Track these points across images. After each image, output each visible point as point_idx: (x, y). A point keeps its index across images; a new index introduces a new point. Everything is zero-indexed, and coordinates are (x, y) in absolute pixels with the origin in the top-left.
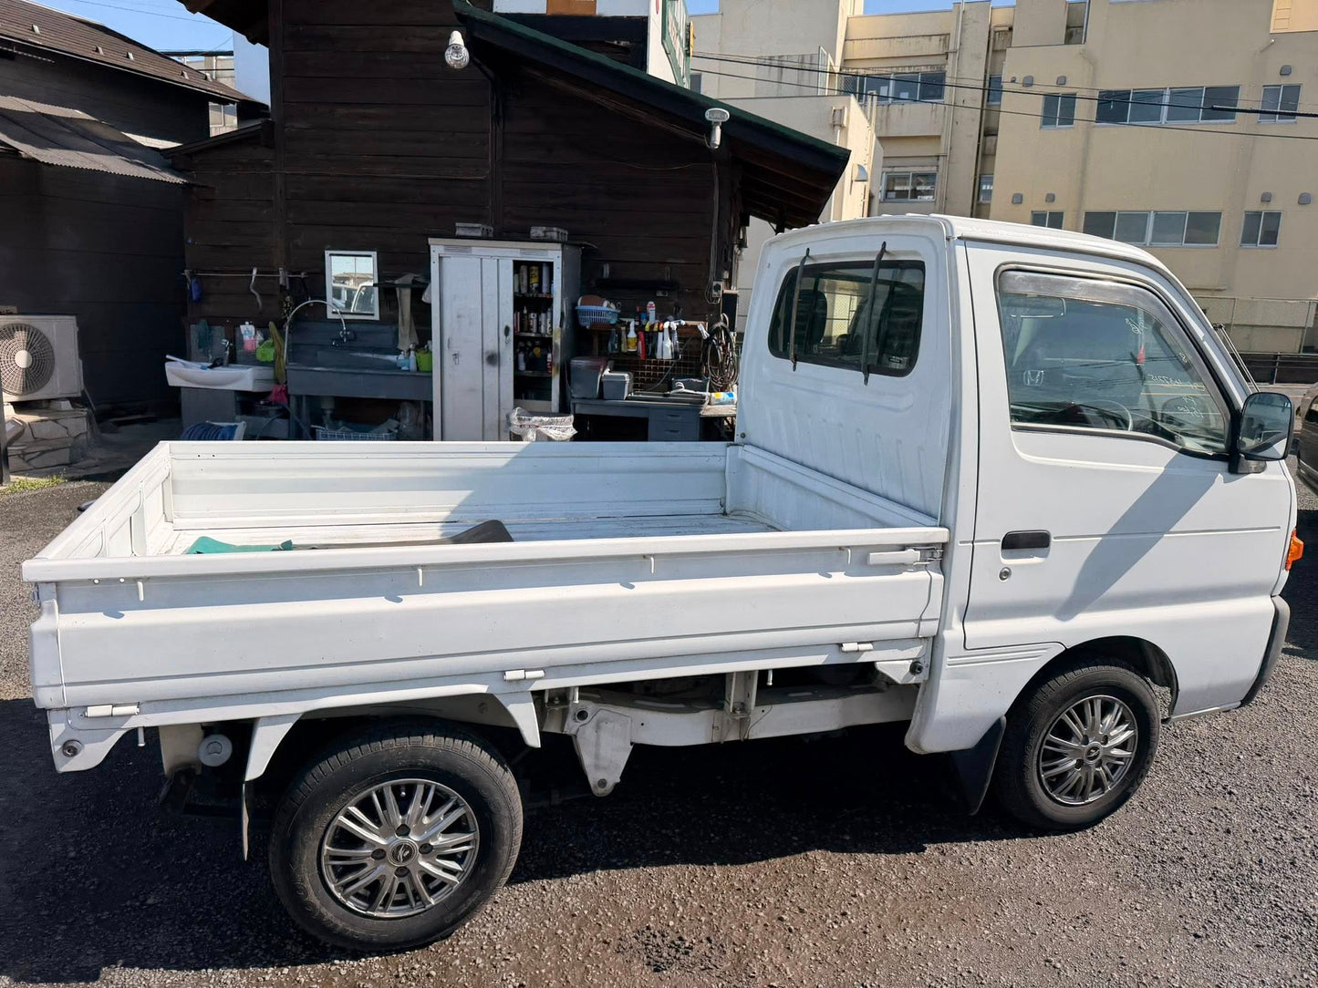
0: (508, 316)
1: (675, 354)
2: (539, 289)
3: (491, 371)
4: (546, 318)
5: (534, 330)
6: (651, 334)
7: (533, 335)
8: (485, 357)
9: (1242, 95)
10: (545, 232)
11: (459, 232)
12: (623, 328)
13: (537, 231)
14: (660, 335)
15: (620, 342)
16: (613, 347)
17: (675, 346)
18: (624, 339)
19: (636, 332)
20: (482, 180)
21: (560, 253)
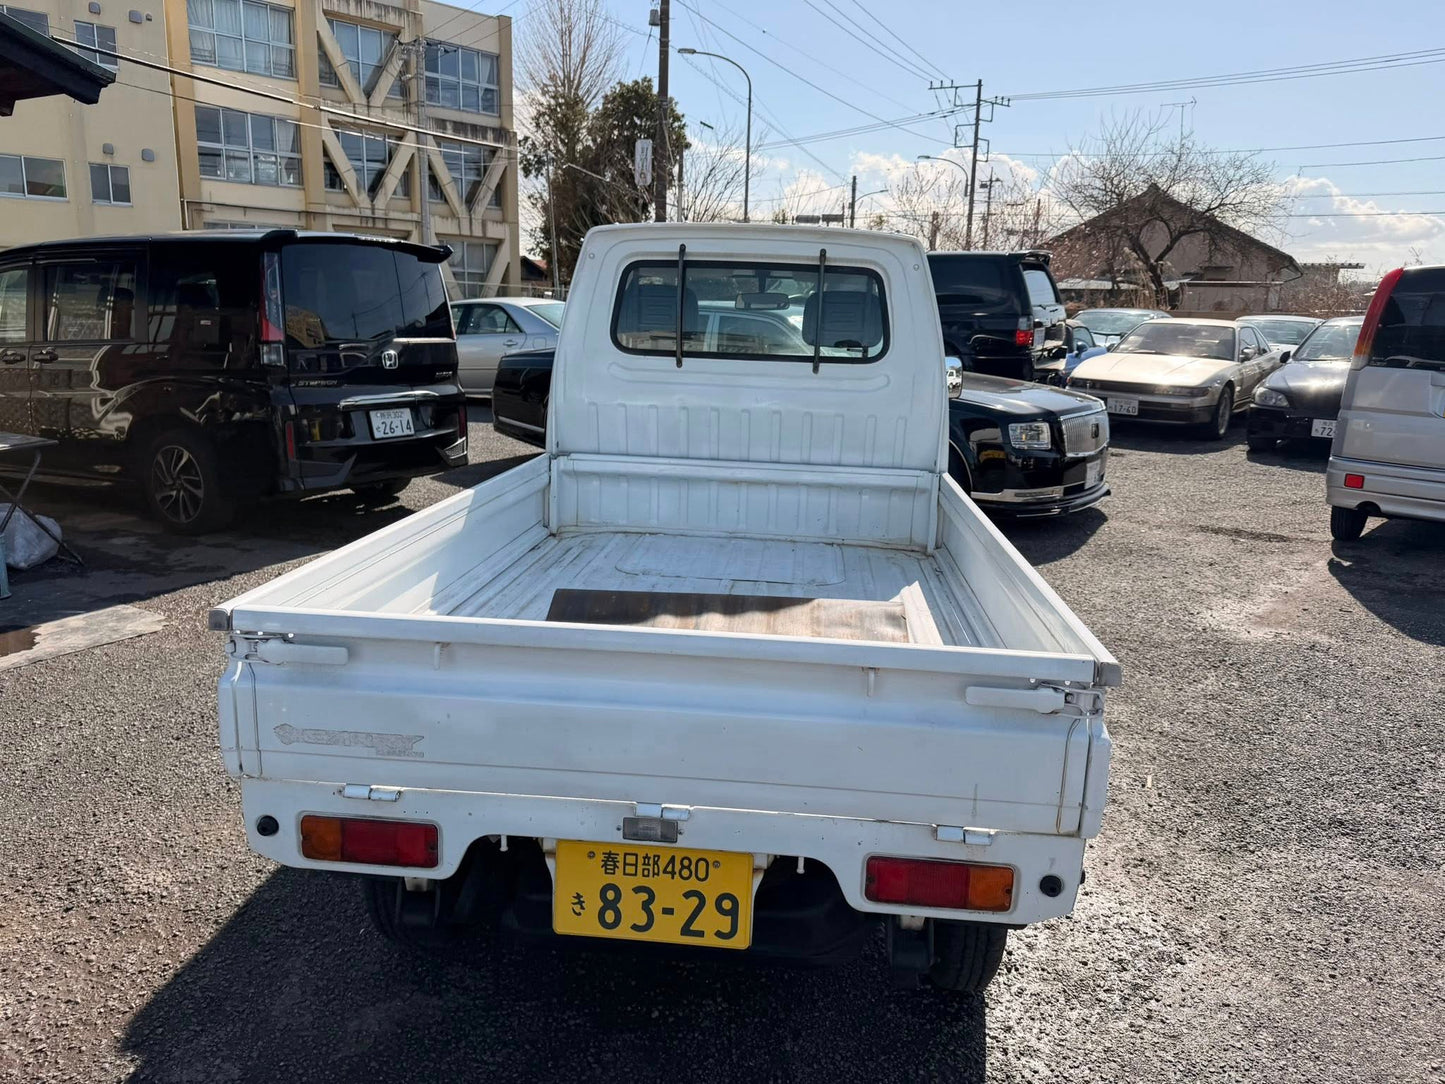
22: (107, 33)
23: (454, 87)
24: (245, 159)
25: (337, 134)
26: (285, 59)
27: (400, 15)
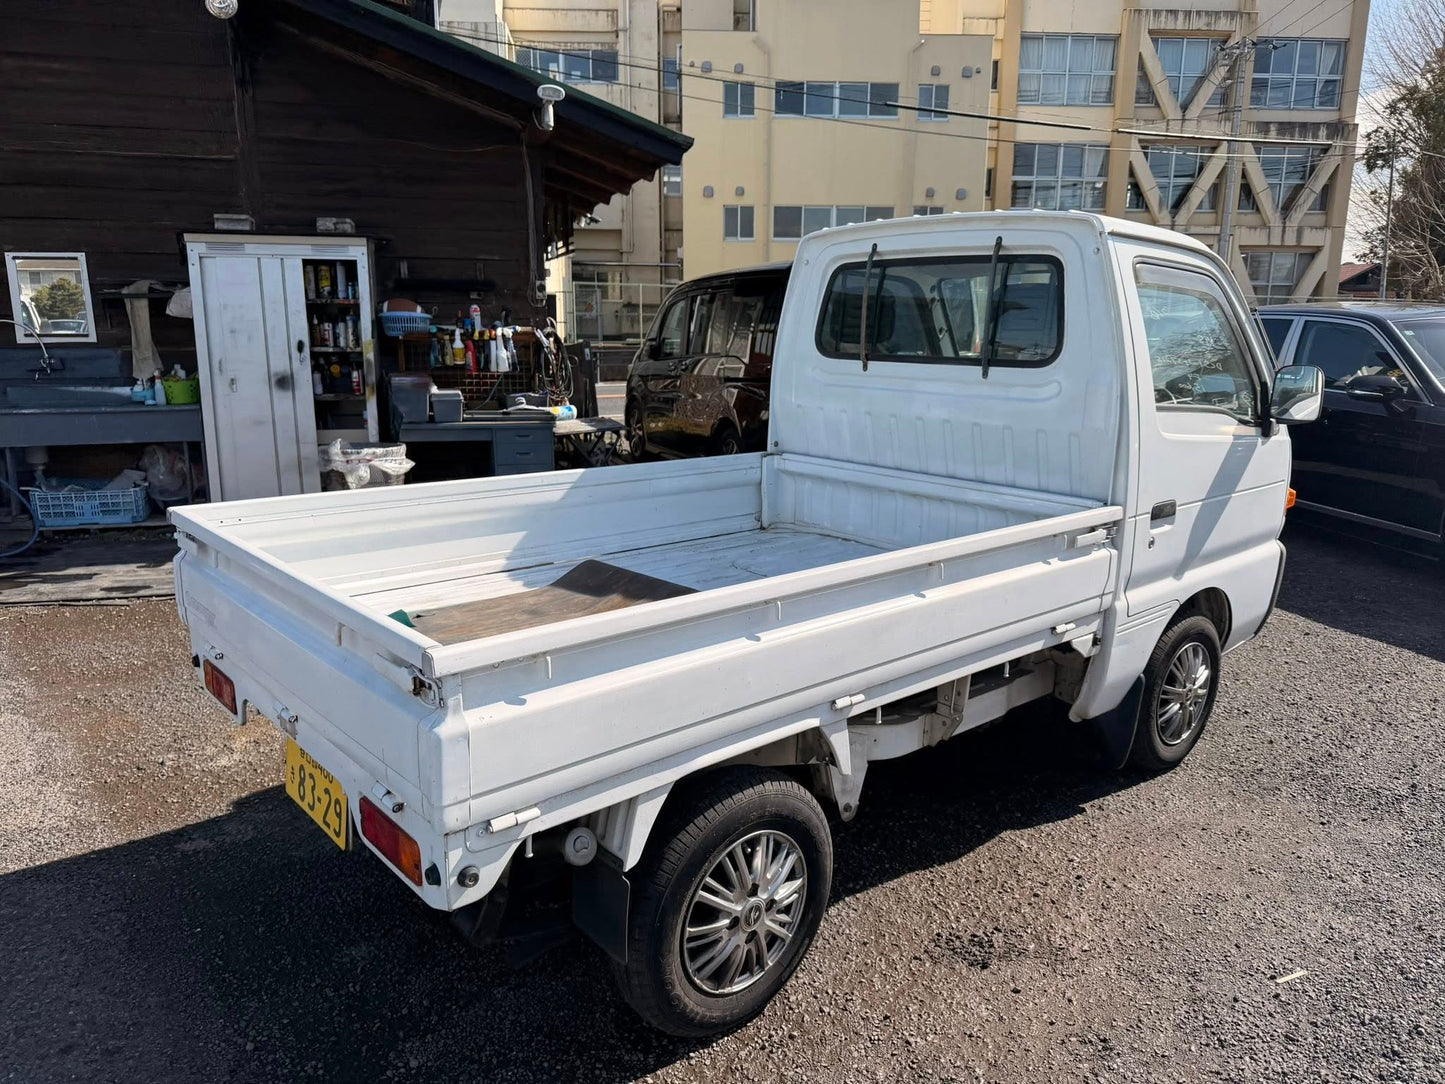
0: (301, 329)
1: (513, 365)
2: (334, 292)
3: (283, 399)
4: (346, 328)
5: (331, 343)
6: (481, 344)
7: (331, 350)
8: (273, 380)
9: (902, 91)
10: (334, 224)
11: (218, 225)
12: (447, 337)
13: (325, 223)
14: (493, 343)
15: (444, 355)
16: (436, 359)
17: (513, 356)
18: (448, 350)
19: (462, 340)
20: (230, 161)
21: (364, 249)
22: (943, 91)
23: (1286, 85)
24: (1054, 188)
25: (1146, 154)
26: (1105, 86)
27: (1232, 19)
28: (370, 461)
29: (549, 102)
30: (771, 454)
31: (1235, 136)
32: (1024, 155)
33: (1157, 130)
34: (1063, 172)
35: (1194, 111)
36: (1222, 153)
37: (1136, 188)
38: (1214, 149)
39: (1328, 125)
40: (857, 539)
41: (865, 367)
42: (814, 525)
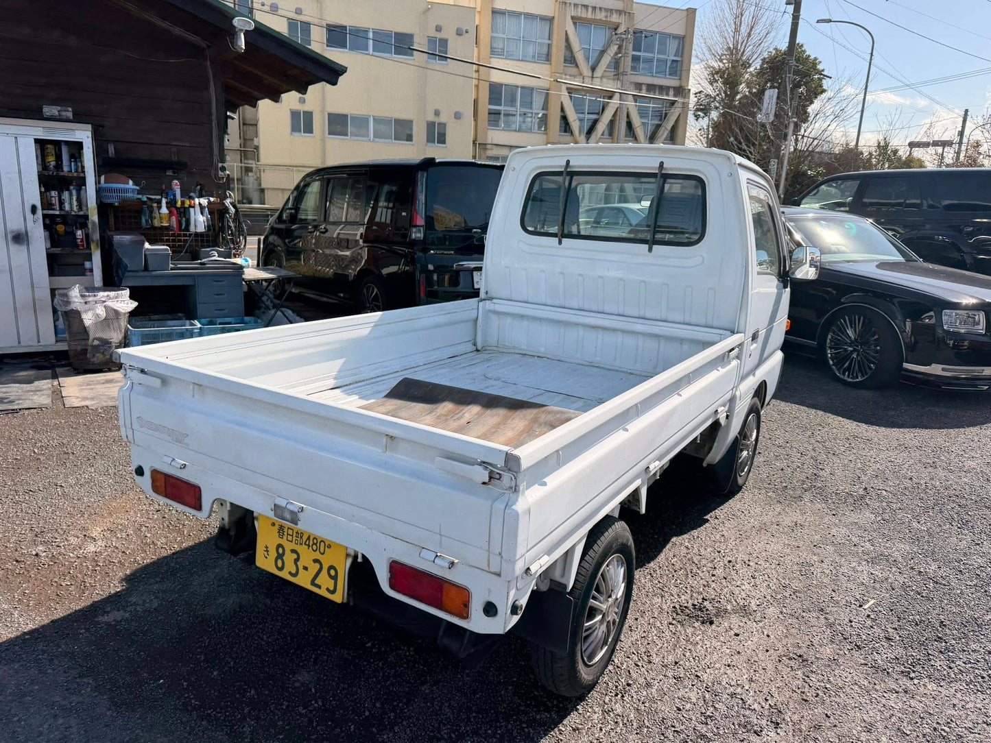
0: (33, 194)
1: (209, 227)
2: (59, 166)
3: (18, 252)
4: (71, 195)
5: (57, 207)
6: (182, 210)
7: (57, 213)
8: (10, 236)
9: (416, 39)
10: (59, 111)
12: (155, 205)
13: (49, 110)
14: (192, 210)
15: (152, 218)
16: (147, 221)
17: (207, 220)
18: (157, 215)
19: (167, 208)
21: (89, 134)
22: (444, 43)
23: (650, 61)
24: (514, 115)
25: (571, 97)
26: (545, 50)
27: (620, 15)
28: (104, 302)
29: (242, 30)
30: (484, 300)
31: (624, 90)
32: (496, 92)
33: (576, 82)
34: (520, 107)
35: (599, 72)
36: (615, 101)
37: (564, 118)
38: (610, 98)
39: (674, 88)
40: (549, 356)
41: (560, 242)
42: (514, 348)
